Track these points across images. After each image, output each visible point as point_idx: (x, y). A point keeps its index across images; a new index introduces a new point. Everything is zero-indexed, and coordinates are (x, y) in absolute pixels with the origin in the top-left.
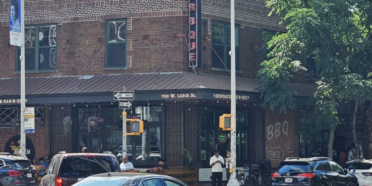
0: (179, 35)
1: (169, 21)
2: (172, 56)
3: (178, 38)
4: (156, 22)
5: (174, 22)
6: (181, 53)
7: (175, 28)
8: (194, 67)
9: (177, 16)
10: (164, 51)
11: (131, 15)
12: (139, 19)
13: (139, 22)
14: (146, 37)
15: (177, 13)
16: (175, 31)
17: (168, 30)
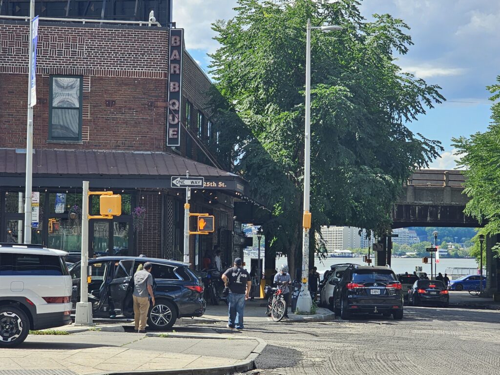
0: (159, 104)
1: (144, 84)
2: (148, 130)
3: (157, 107)
4: (126, 85)
5: (152, 86)
6: (161, 127)
7: (153, 94)
8: (173, 147)
9: (156, 79)
10: (137, 124)
11: (90, 71)
12: (101, 79)
13: (101, 82)
14: (110, 103)
15: (156, 74)
16: (153, 98)
17: (143, 96)
